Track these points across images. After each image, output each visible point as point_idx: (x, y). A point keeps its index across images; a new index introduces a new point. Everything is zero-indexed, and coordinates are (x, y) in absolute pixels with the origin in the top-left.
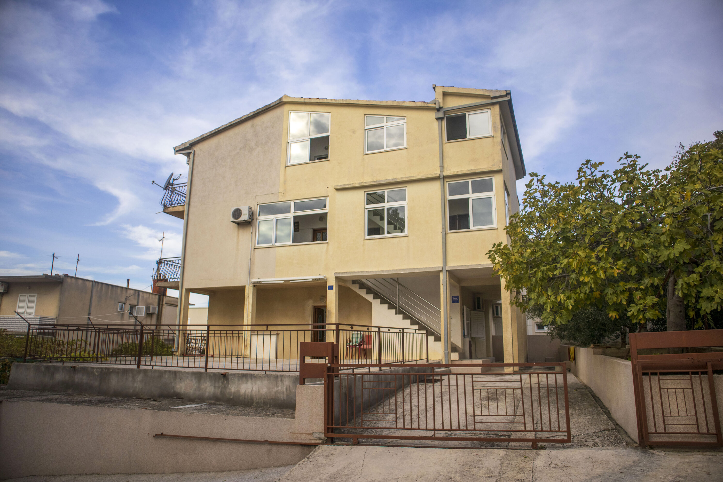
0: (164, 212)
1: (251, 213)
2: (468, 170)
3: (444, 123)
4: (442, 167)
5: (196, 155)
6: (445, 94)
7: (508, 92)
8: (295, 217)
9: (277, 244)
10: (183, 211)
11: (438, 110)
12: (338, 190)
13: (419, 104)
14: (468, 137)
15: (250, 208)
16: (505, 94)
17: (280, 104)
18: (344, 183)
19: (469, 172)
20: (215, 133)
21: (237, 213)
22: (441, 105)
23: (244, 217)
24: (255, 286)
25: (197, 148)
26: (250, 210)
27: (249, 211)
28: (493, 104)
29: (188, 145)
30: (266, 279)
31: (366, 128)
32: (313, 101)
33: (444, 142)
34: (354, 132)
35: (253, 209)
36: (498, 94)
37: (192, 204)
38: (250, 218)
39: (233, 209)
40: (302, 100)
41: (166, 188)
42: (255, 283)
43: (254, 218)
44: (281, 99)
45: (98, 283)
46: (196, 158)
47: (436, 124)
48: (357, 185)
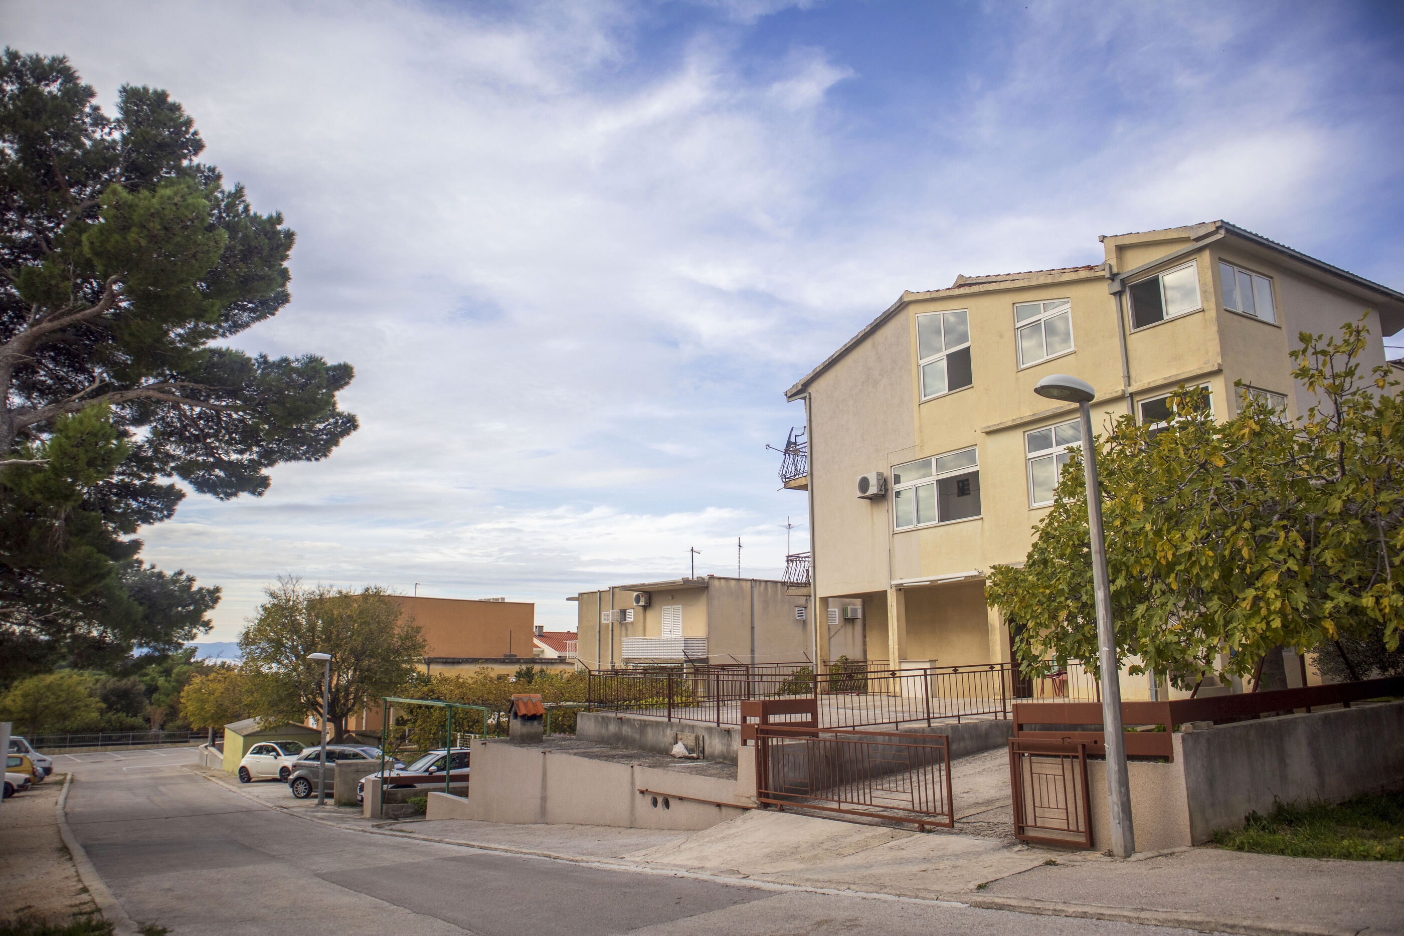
0: (785, 487)
1: (882, 482)
2: (1165, 379)
3: (1127, 300)
4: (1128, 377)
5: (813, 400)
6: (1121, 249)
7: (1219, 224)
8: (939, 482)
9: (920, 525)
10: (806, 485)
11: (1113, 277)
12: (988, 433)
13: (1083, 274)
14: (1166, 318)
15: (880, 475)
16: (1214, 229)
17: (902, 306)
18: (995, 421)
19: (1166, 382)
20: (829, 363)
21: (864, 484)
22: (1115, 270)
23: (873, 490)
24: (900, 590)
25: (813, 389)
26: (880, 477)
27: (878, 480)
28: (1200, 250)
29: (800, 387)
30: (909, 580)
31: (1018, 325)
32: (941, 294)
33: (1128, 333)
34: (1001, 336)
35: (885, 475)
36: (1202, 232)
37: (815, 473)
38: (881, 490)
39: (859, 478)
40: (928, 296)
41: (786, 451)
42: (897, 585)
43: (889, 488)
44: (901, 298)
45: (760, 581)
46: (813, 405)
47: (1113, 302)
48: (1010, 424)
